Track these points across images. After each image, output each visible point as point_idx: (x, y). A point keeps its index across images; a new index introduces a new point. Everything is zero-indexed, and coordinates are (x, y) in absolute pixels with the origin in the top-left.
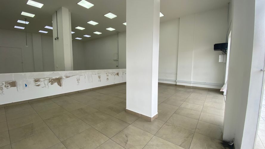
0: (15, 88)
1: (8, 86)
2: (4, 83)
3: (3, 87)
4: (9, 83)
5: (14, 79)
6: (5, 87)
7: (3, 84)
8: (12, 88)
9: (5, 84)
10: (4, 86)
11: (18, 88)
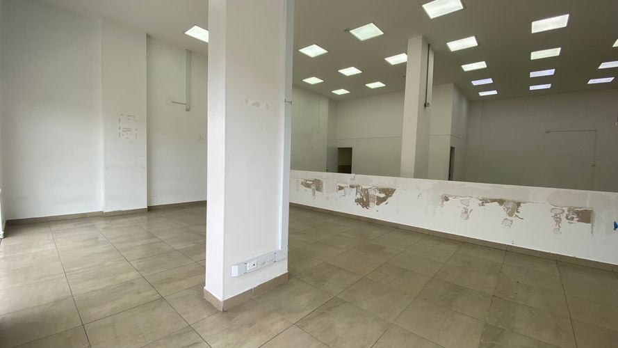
0: (589, 225)
1: (572, 219)
2: (566, 209)
3: (562, 217)
4: (577, 213)
5: (588, 206)
6: (567, 218)
7: (564, 211)
8: (580, 223)
9: (566, 212)
10: (565, 215)
11: (594, 228)
